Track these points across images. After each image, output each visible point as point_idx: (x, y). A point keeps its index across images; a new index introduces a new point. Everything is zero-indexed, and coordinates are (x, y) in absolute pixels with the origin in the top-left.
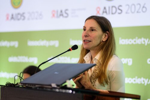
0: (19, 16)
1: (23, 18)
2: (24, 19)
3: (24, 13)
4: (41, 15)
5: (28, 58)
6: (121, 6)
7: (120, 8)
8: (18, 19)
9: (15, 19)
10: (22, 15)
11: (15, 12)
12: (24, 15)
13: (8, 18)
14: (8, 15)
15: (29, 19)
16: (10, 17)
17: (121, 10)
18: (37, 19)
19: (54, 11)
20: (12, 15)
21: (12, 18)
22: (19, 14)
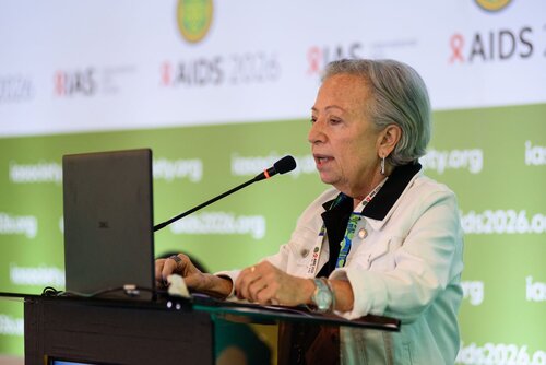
0: (203, 72)
1: (215, 76)
2: (218, 81)
3: (218, 60)
4: (273, 64)
5: (236, 217)
6: (529, 30)
7: (527, 36)
8: (202, 82)
9: (189, 82)
10: (214, 66)
11: (190, 54)
12: (221, 66)
13: (166, 79)
14: (166, 67)
15: (234, 80)
16: (174, 74)
17: (530, 45)
18: (260, 78)
19: (315, 50)
20: (182, 67)
21: (182, 77)
22: (202, 62)
